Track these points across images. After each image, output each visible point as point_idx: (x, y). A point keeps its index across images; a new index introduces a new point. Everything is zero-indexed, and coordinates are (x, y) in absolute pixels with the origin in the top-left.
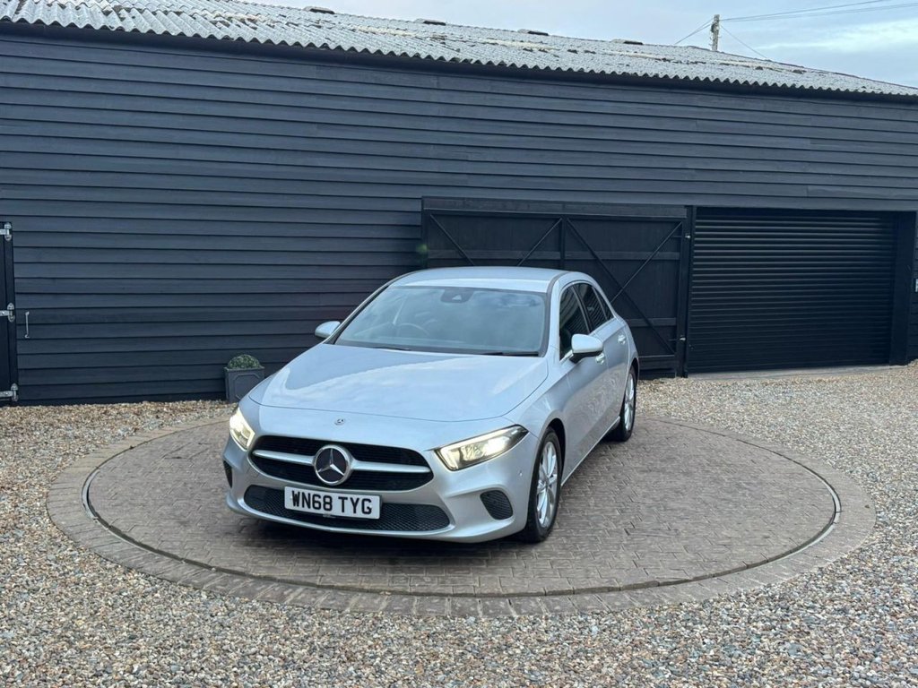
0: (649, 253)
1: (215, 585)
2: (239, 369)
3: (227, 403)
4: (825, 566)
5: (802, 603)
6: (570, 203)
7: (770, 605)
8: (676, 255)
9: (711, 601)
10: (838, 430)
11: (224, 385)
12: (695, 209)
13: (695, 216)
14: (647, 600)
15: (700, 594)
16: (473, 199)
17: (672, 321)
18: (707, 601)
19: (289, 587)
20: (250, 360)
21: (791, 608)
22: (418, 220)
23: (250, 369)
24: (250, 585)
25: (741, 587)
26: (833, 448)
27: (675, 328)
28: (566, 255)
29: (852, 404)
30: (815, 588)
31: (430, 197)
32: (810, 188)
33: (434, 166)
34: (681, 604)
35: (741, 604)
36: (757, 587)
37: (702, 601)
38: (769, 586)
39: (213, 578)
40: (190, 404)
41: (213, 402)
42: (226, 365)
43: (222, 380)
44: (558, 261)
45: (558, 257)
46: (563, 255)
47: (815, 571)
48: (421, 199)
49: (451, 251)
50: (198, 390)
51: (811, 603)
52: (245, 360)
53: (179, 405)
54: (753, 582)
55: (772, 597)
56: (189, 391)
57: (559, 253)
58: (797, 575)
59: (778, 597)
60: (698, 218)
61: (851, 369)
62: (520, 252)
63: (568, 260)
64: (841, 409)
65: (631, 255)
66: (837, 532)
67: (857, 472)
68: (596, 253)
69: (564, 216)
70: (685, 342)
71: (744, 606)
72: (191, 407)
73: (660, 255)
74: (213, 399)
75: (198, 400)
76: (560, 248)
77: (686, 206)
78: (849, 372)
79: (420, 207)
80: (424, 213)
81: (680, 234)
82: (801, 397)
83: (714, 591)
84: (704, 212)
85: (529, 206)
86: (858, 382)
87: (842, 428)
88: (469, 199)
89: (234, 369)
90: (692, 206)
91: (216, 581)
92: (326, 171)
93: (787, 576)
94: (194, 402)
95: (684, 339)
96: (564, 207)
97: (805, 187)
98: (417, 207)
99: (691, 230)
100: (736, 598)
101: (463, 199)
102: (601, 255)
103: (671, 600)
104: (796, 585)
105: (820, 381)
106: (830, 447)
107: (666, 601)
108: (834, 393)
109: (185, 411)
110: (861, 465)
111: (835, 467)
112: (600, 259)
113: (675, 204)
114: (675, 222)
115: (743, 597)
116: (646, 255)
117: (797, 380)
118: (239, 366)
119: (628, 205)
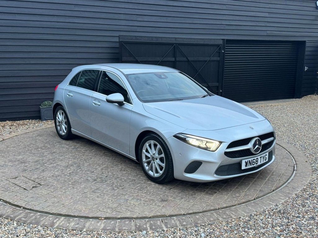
0: (208, 58)
1: (22, 217)
2: (45, 107)
3: (41, 121)
4: (297, 193)
5: (293, 214)
6: (178, 38)
7: (280, 216)
8: (218, 59)
9: (253, 215)
10: (284, 126)
11: (40, 114)
12: (225, 40)
13: (225, 43)
14: (225, 217)
15: (248, 211)
16: (140, 36)
17: (217, 84)
18: (251, 215)
19: (57, 218)
20: (50, 103)
21: (290, 218)
22: (117, 45)
23: (50, 107)
24: (38, 217)
25: (265, 206)
26: (285, 134)
27: (218, 87)
28: (177, 59)
29: (285, 115)
30: (297, 205)
31: (123, 36)
32: (268, 32)
33: (124, 23)
34: (240, 218)
35: (267, 216)
36: (272, 206)
37: (249, 215)
38: (277, 205)
39: (21, 213)
40: (26, 122)
41: (36, 120)
42: (40, 105)
43: (39, 111)
44: (174, 61)
45: (174, 60)
46: (175, 59)
47: (294, 196)
48: (119, 37)
49: (131, 58)
50: (29, 116)
51: (298, 215)
52: (48, 103)
53: (21, 122)
54: (270, 204)
55: (280, 211)
56: (26, 116)
57: (174, 58)
58: (287, 198)
59: (282, 211)
60: (226, 44)
61: (281, 100)
62: (159, 58)
63: (178, 61)
64: (282, 117)
65: (202, 59)
66: (298, 175)
67: (297, 145)
68: (189, 58)
69: (176, 44)
70: (222, 92)
71: (268, 218)
72: (26, 123)
73: (213, 59)
74: (36, 119)
75: (29, 120)
76: (174, 56)
77: (222, 39)
78: (281, 102)
79: (118, 40)
80: (120, 42)
81: (220, 50)
82: (266, 112)
83: (253, 209)
84: (229, 41)
85: (162, 39)
86: (285, 106)
87: (286, 125)
88: (138, 36)
89: (44, 107)
90: (224, 39)
91: (22, 215)
92: (79, 25)
93: (283, 199)
94: (28, 120)
95: (221, 91)
96: (176, 39)
97: (266, 31)
98: (117, 40)
99: (224, 48)
100: (264, 213)
101: (136, 36)
102: (190, 59)
103: (235, 216)
104: (288, 204)
105: (271, 105)
106: (284, 134)
107: (233, 216)
108: (278, 110)
109: (23, 125)
110: (298, 142)
111: (288, 143)
112: (190, 60)
113: (218, 39)
114: (218, 46)
115: (267, 212)
116: (208, 59)
117: (263, 105)
118: (46, 106)
119: (200, 39)
